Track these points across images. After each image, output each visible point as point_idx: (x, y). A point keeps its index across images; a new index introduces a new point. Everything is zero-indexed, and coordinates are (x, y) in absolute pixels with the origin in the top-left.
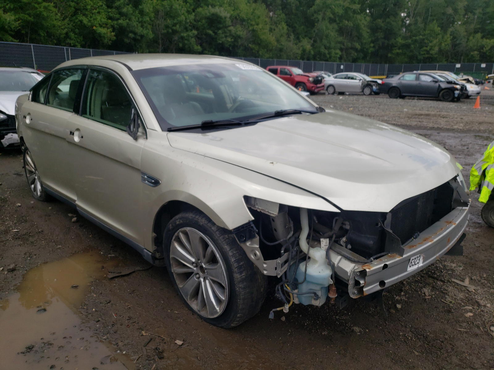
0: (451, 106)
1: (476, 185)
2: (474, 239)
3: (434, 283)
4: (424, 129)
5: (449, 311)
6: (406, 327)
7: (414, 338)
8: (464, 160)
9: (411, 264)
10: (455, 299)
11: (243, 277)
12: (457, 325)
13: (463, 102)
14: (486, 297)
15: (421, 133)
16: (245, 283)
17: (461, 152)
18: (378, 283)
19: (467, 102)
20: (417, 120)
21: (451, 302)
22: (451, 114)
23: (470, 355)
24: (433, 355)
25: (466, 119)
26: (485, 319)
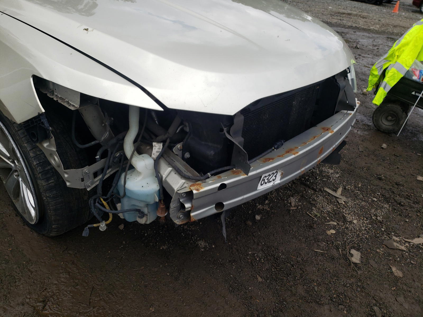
0: (373, 8)
1: (374, 85)
2: (360, 142)
3: (305, 191)
4: (342, 27)
5: (311, 227)
6: (258, 244)
7: (262, 260)
8: (372, 60)
9: (263, 182)
10: (322, 211)
11: (51, 184)
12: (315, 244)
13: (385, 6)
14: (354, 211)
15: (338, 31)
16: (54, 192)
17: (370, 52)
18: (214, 206)
19: (388, 6)
20: (339, 18)
21: (316, 216)
22: (371, 15)
23: (319, 285)
24: (277, 283)
25: (383, 21)
26: (347, 239)
